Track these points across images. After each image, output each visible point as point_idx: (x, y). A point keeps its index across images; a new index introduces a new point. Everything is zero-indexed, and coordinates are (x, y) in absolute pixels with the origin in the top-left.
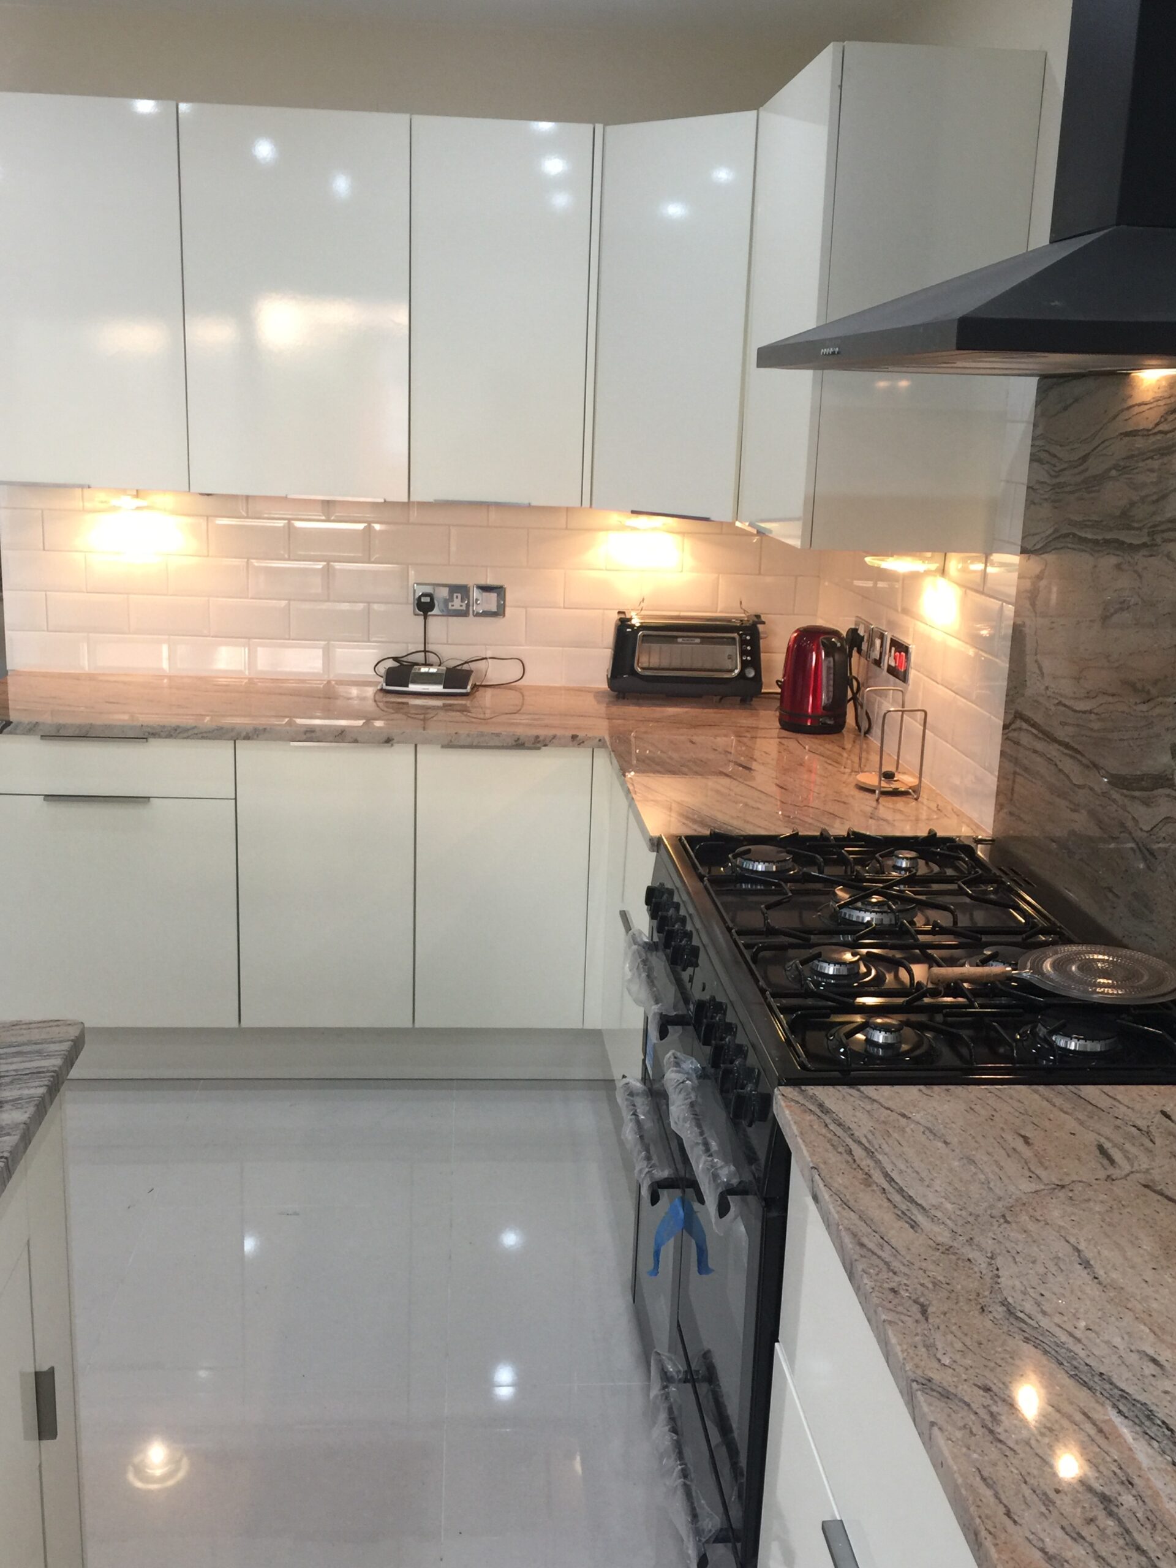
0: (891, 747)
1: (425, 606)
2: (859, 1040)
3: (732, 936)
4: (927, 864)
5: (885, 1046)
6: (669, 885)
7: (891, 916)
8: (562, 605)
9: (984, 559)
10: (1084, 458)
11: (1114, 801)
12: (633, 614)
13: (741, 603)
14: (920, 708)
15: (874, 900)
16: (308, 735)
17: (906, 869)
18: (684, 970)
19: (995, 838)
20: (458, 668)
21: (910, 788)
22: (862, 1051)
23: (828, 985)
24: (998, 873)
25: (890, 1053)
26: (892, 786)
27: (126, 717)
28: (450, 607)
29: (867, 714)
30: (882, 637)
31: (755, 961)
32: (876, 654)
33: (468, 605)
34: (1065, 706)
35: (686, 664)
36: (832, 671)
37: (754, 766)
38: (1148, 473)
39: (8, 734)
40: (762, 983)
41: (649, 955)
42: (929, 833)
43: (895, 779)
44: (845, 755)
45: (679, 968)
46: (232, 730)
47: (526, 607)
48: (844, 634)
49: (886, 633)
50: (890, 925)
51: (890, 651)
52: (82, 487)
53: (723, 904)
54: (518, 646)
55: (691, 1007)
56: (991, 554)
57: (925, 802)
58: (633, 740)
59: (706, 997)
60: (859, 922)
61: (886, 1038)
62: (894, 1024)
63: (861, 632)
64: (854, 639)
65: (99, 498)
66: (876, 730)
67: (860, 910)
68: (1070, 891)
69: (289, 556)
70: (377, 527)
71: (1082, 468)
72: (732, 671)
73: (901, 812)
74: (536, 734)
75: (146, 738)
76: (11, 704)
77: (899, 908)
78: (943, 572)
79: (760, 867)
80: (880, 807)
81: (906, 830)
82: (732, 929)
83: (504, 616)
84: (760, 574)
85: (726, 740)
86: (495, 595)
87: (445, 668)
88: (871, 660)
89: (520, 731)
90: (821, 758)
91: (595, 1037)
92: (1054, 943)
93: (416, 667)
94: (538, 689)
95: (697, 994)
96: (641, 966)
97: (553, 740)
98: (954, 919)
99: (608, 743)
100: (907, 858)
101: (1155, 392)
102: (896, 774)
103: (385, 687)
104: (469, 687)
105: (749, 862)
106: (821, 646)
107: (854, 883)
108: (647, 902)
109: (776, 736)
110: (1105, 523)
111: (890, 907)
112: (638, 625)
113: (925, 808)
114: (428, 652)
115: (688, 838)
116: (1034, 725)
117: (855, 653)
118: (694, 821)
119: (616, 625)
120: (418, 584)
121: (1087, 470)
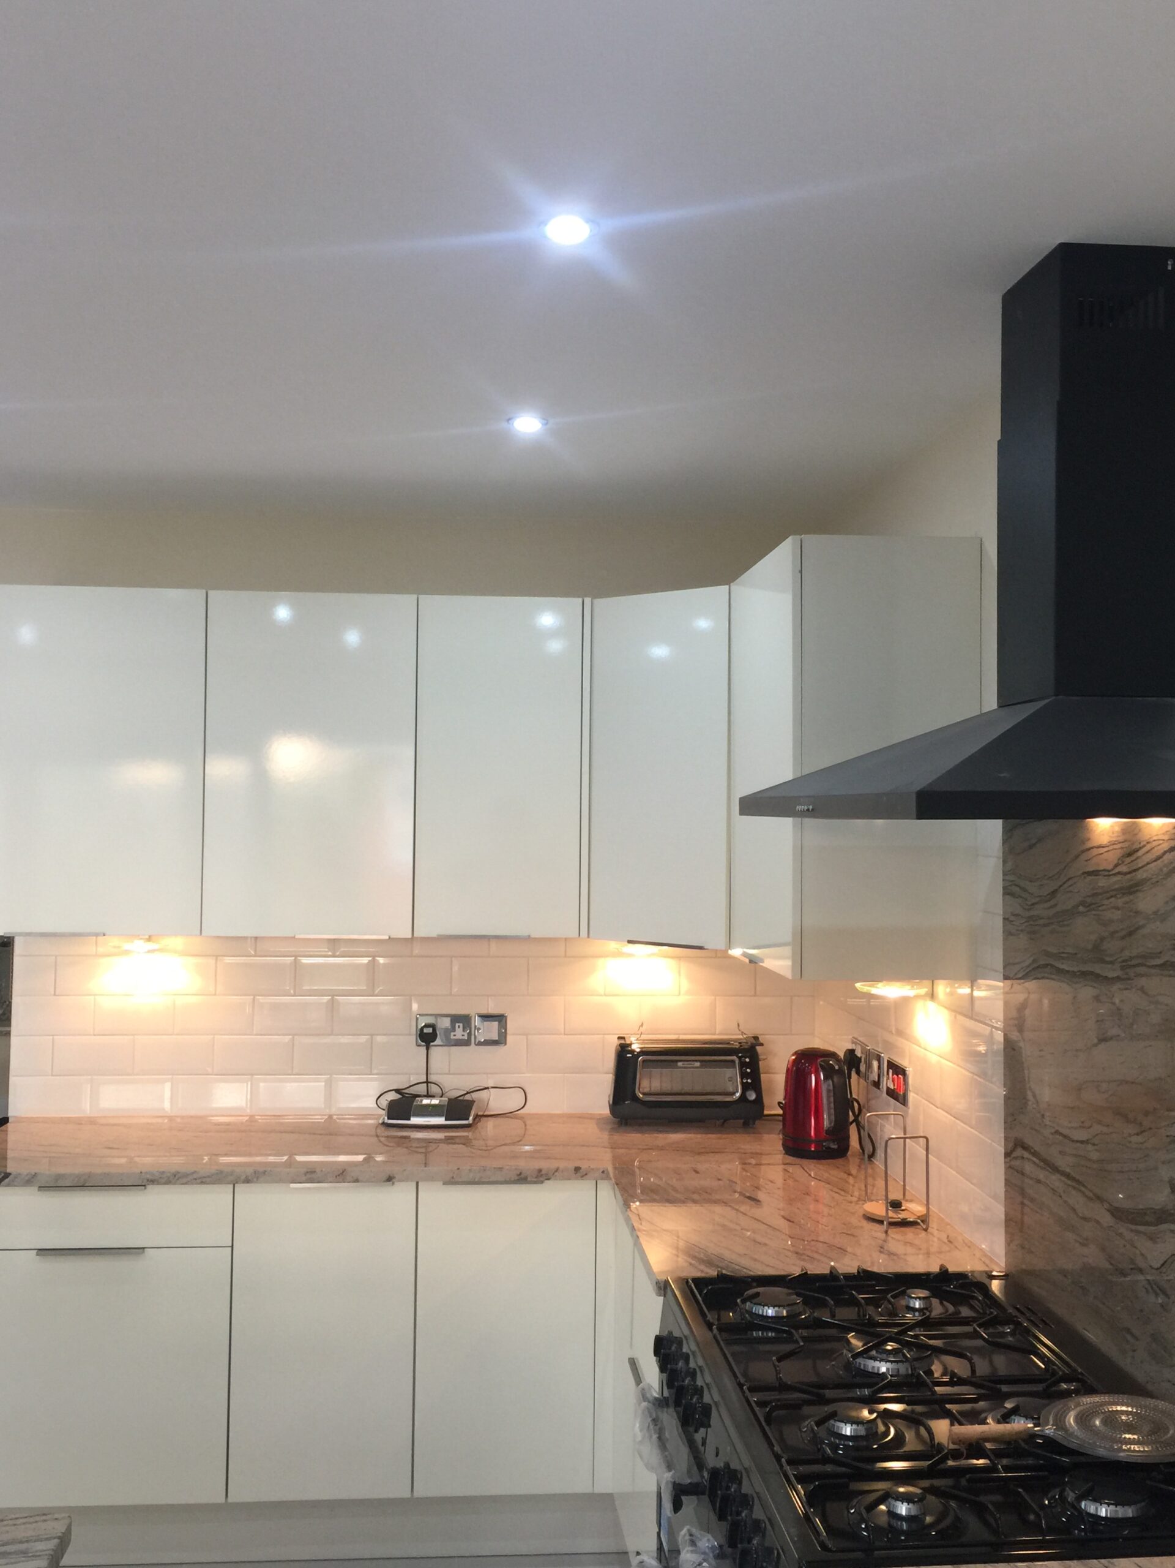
0: (895, 1170)
1: (427, 1037)
2: (882, 1511)
3: (743, 1392)
4: (941, 1303)
5: (909, 1519)
6: (677, 1334)
7: (907, 1365)
8: (563, 1032)
9: (970, 985)
10: (1054, 893)
11: (1121, 1235)
12: (633, 1039)
13: (738, 1025)
14: (922, 1135)
15: (889, 1348)
16: (309, 1176)
17: (919, 1310)
18: (696, 1431)
19: (1008, 1273)
20: (461, 1098)
21: (919, 1217)
22: (886, 1526)
23: (846, 1447)
24: (1015, 1313)
25: (914, 1526)
26: (899, 1216)
27: (123, 1161)
28: (452, 1037)
29: (869, 1136)
30: (879, 1058)
31: (768, 1422)
32: (874, 1076)
33: (470, 1034)
34: (1061, 1134)
35: (687, 1088)
36: (832, 1094)
37: (761, 1196)
38: (1114, 910)
39: (6, 1186)
40: (777, 1448)
41: (659, 1413)
42: (940, 1270)
43: (903, 1208)
44: (851, 1180)
45: (691, 1429)
46: (232, 1173)
47: (527, 1035)
48: (841, 1055)
49: (882, 1055)
50: (907, 1376)
51: (888, 1074)
52: (97, 935)
53: (733, 1354)
54: (518, 1073)
55: (706, 1474)
56: (976, 980)
57: (936, 1232)
58: (637, 1170)
59: (720, 1464)
60: (875, 1373)
61: (908, 1510)
62: (917, 1494)
63: (858, 1053)
64: (852, 1060)
65: (113, 942)
66: (880, 1153)
67: (875, 1359)
68: (1089, 1332)
69: (295, 992)
70: (381, 960)
71: (1052, 903)
72: (733, 1094)
73: (911, 1244)
74: (537, 1167)
75: (144, 1186)
76: (10, 1154)
77: (915, 1356)
78: (932, 996)
79: (770, 1312)
80: (889, 1238)
81: (918, 1264)
82: (744, 1385)
83: (506, 1044)
84: (755, 995)
85: (729, 1167)
86: (497, 1023)
87: (447, 1099)
88: (869, 1081)
89: (522, 1164)
90: (828, 1186)
91: (605, 1502)
92: (1077, 1392)
93: (417, 1099)
94: (540, 1118)
95: (712, 1461)
96: (652, 1427)
97: (556, 1174)
98: (971, 1367)
99: (612, 1175)
100: (920, 1298)
101: (1110, 837)
102: (904, 1203)
103: (386, 1121)
104: (471, 1118)
105: (759, 1306)
106: (820, 1069)
107: (866, 1328)
108: (657, 1352)
109: (781, 1162)
110: (1079, 956)
111: (904, 1355)
112: (638, 1050)
113: (935, 1240)
114: (431, 1083)
115: (695, 1280)
116: (1035, 1154)
117: (853, 1074)
118: (701, 1261)
119: (616, 1050)
120: (420, 1015)
121: (1056, 905)
